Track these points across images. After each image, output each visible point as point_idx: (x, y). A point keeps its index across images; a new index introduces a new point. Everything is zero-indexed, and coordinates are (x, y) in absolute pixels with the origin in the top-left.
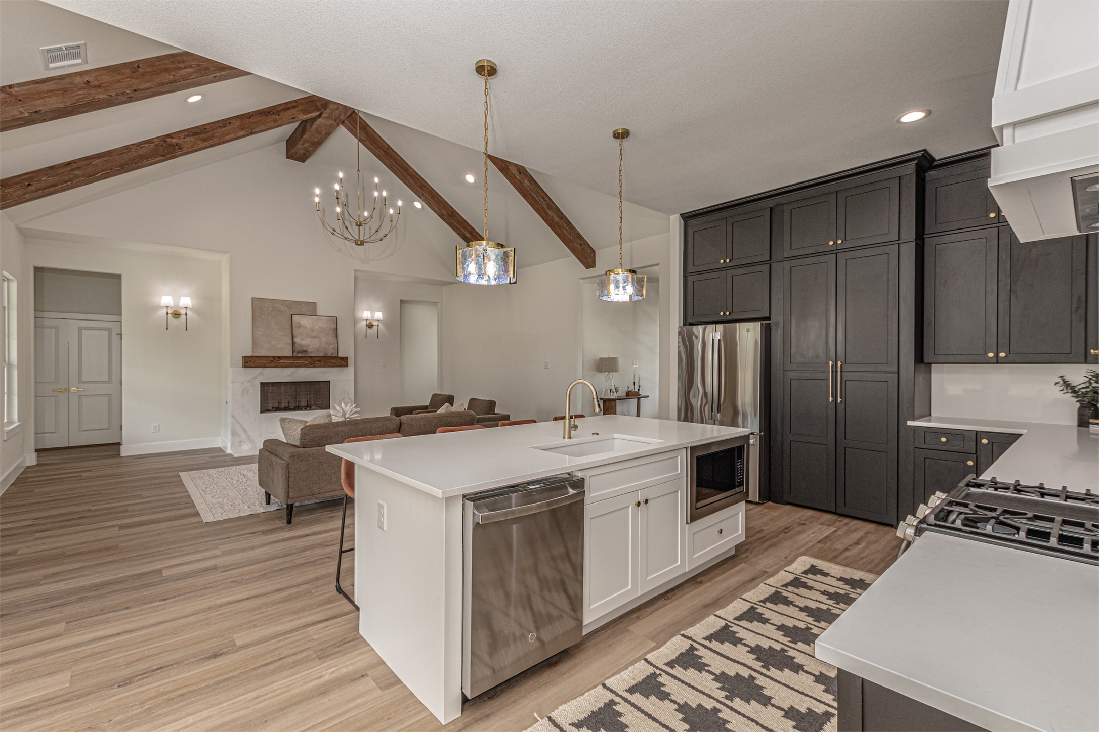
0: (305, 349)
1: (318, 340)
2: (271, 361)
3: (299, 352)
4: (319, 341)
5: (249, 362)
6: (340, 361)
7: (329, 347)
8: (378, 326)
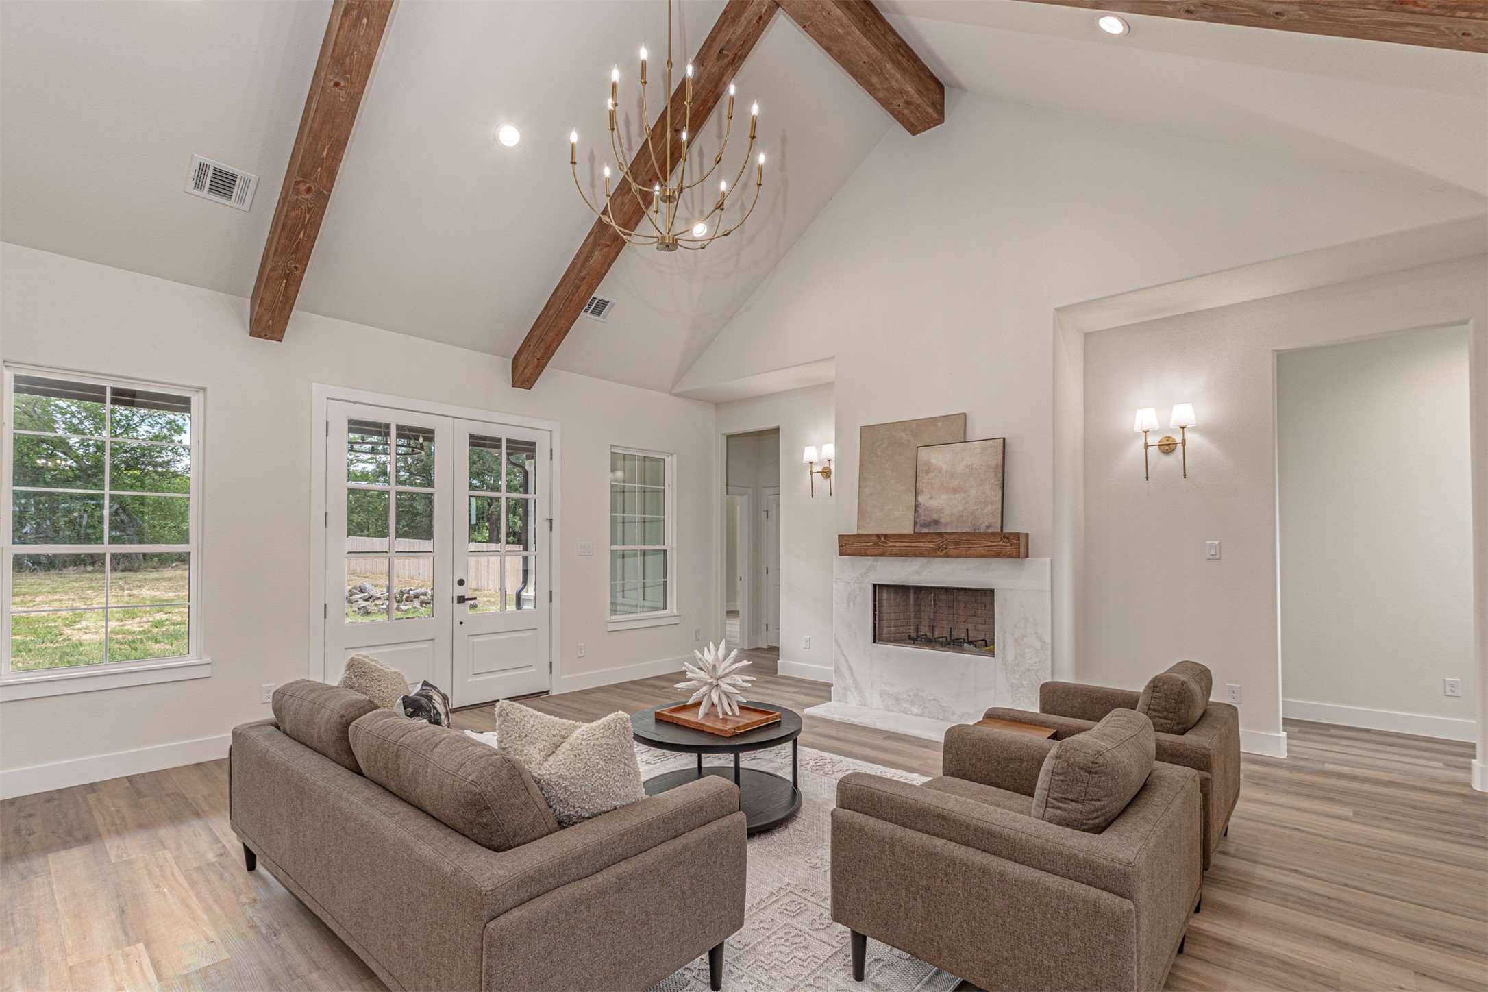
0: (935, 517)
1: (963, 495)
2: (875, 543)
3: (924, 525)
4: (964, 498)
5: (850, 546)
6: (1001, 543)
7: (982, 509)
8: (1184, 443)
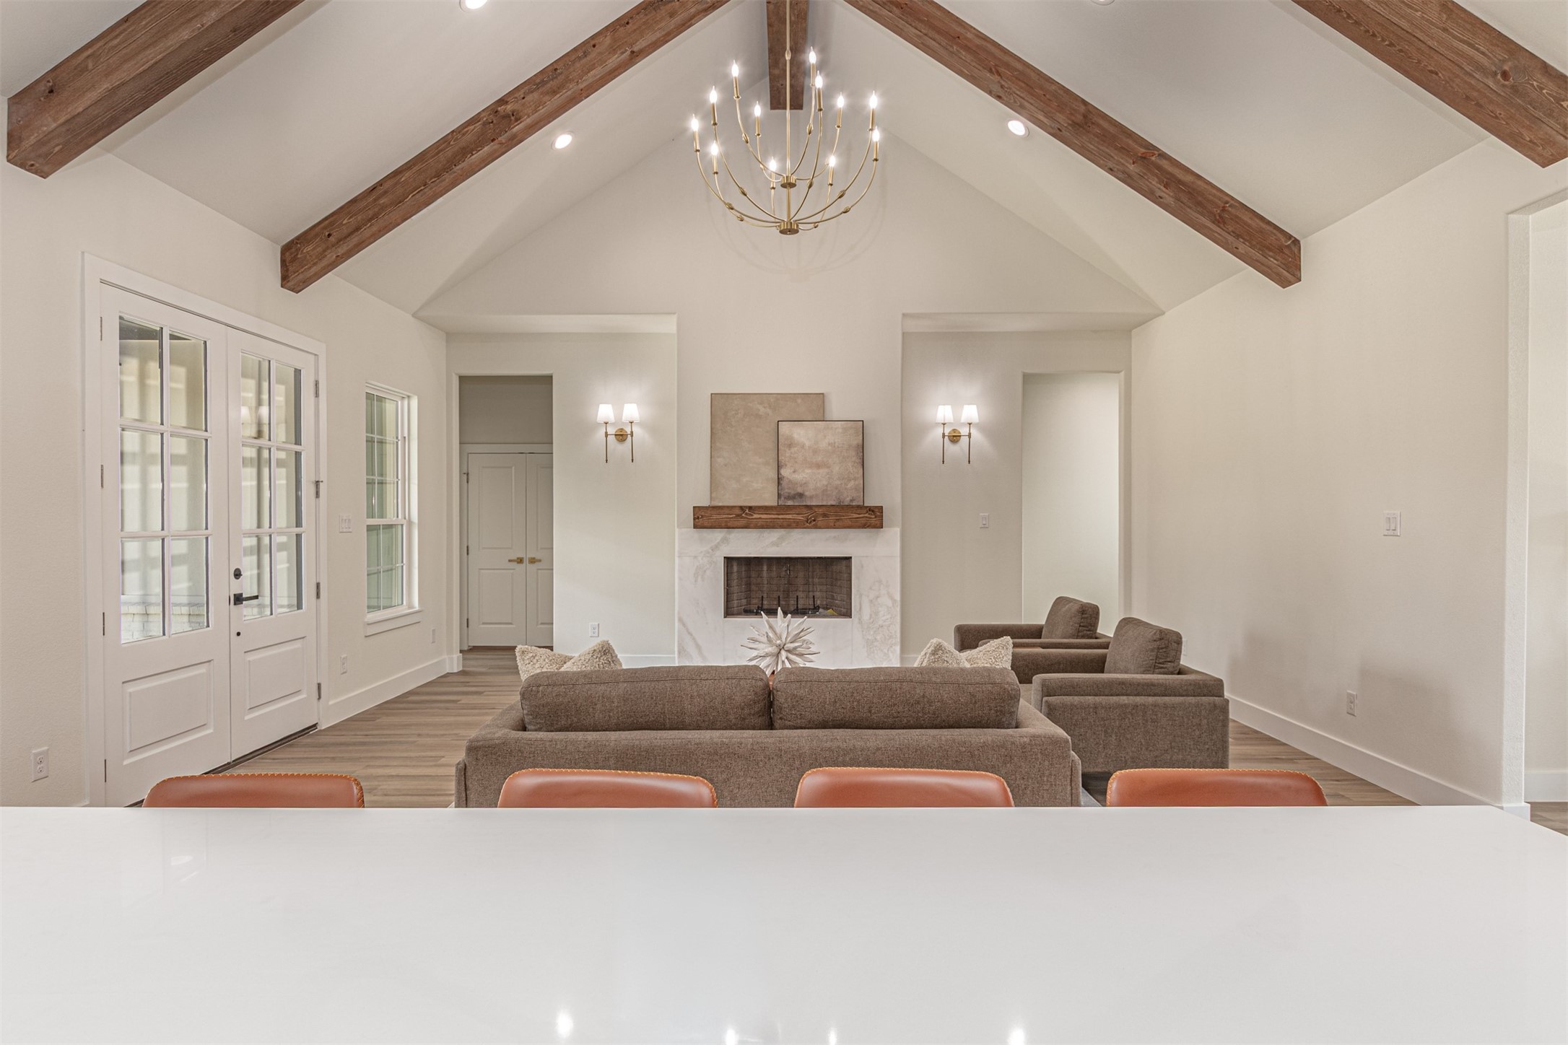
0: (800, 490)
1: (827, 470)
2: (738, 516)
3: (789, 498)
4: (828, 473)
5: (705, 518)
6: (867, 515)
7: (846, 484)
8: (969, 436)
